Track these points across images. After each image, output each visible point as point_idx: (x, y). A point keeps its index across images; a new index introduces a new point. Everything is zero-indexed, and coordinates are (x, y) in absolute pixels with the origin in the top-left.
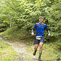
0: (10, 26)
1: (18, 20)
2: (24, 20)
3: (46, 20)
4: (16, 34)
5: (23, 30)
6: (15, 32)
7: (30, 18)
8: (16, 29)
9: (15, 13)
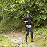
0: (3, 18)
1: (9, 11)
2: (15, 10)
3: (36, 5)
4: (10, 25)
5: (16, 19)
6: (9, 23)
7: (20, 7)
8: (9, 20)
9: (5, 4)
